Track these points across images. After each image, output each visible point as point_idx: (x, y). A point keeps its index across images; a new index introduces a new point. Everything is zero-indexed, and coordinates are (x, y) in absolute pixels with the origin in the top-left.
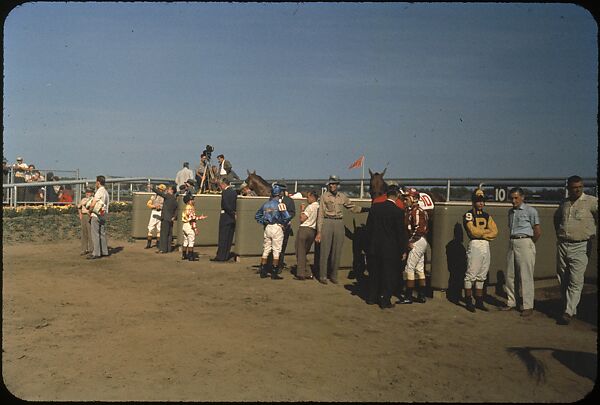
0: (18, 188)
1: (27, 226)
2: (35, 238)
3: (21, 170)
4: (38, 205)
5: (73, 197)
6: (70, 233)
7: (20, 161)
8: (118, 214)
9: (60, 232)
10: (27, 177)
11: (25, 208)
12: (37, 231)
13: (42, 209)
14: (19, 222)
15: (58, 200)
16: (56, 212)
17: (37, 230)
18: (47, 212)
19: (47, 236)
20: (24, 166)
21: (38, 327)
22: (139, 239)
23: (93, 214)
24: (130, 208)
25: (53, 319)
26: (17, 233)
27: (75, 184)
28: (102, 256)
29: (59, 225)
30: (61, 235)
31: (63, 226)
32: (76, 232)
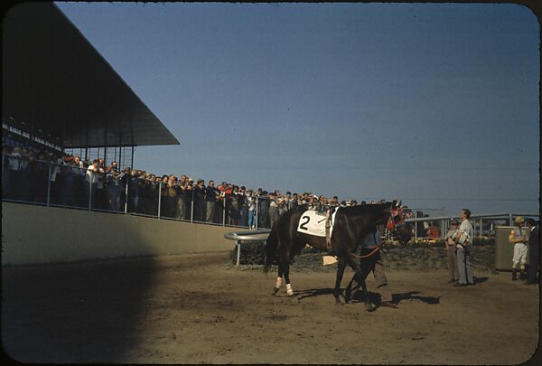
2: (410, 267)
5: (440, 233)
6: (439, 263)
8: (481, 248)
14: (395, 253)
15: (427, 235)
16: (426, 245)
18: (418, 245)
19: (419, 266)
21: (414, 339)
22: (502, 271)
23: (459, 246)
24: (492, 242)
25: (427, 334)
28: (468, 284)
29: (429, 256)
30: (430, 266)
31: (432, 257)
32: (443, 263)
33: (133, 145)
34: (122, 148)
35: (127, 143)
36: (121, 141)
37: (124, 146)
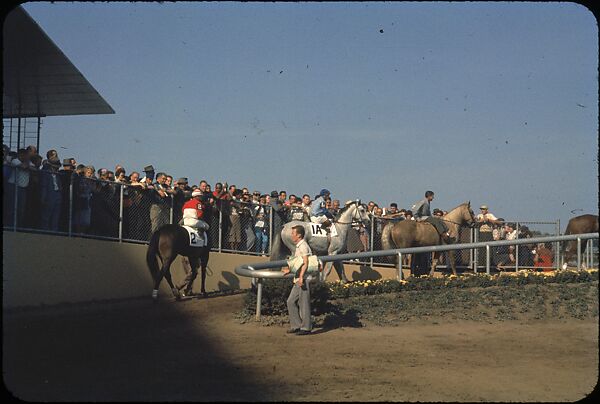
0: (491, 247)
1: (504, 299)
3: (489, 222)
6: (562, 309)
7: (485, 211)
10: (496, 234)
12: (519, 306)
14: (495, 294)
16: (540, 280)
18: (528, 281)
19: (532, 314)
20: (491, 217)
26: (496, 308)
29: (545, 298)
30: (549, 312)
31: (551, 299)
32: (570, 308)
33: (39, 115)
34: (22, 119)
35: (29, 112)
36: (20, 109)
37: (25, 116)
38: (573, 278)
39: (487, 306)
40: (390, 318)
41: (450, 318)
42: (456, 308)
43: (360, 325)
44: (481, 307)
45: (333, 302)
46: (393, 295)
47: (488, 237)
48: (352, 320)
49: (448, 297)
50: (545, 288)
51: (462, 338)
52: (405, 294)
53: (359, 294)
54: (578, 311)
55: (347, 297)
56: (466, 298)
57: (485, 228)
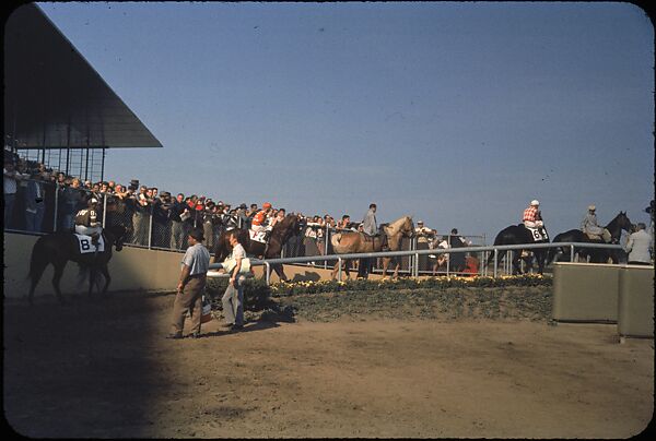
0: (420, 255)
1: (428, 300)
2: (439, 315)
4: (440, 275)
6: (477, 310)
8: (534, 290)
9: (465, 307)
11: (427, 278)
13: (445, 281)
14: (420, 295)
15: (463, 270)
16: (461, 284)
17: (439, 305)
18: (451, 284)
19: (451, 313)
22: (560, 321)
24: (548, 282)
26: (418, 308)
27: (479, 251)
30: (466, 312)
32: (484, 309)
34: (89, 150)
38: (489, 283)
39: (412, 305)
40: (323, 315)
41: (376, 315)
42: (384, 307)
43: (294, 321)
44: (407, 306)
45: (276, 300)
46: (332, 294)
47: (425, 246)
48: (288, 316)
49: (379, 297)
50: (465, 291)
51: (383, 335)
52: (342, 294)
53: (301, 292)
54: (491, 312)
55: (291, 295)
56: (396, 298)
57: (421, 240)
